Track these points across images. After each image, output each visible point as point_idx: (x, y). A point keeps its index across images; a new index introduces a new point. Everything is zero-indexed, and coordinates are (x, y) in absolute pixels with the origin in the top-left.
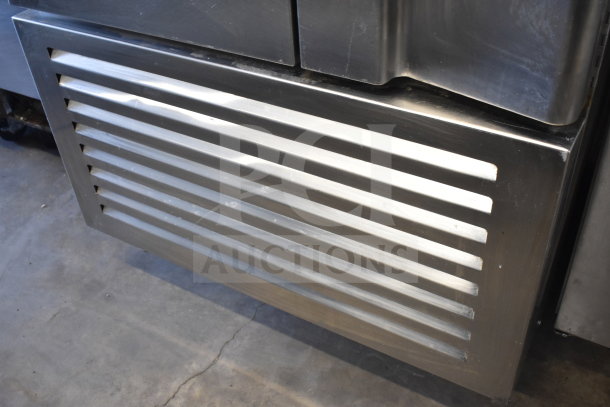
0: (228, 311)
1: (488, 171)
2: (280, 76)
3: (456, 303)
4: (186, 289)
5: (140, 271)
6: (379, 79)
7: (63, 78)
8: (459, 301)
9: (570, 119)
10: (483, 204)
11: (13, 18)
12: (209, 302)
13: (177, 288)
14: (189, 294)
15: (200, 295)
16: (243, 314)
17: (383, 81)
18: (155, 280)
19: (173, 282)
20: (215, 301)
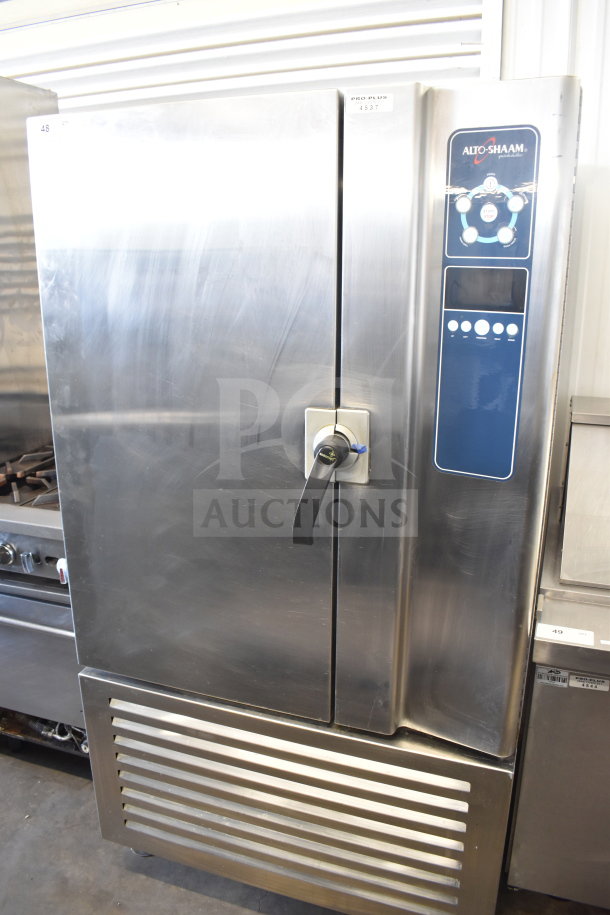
0: (235, 907)
1: (464, 786)
2: (317, 728)
3: (446, 878)
4: (191, 890)
5: (143, 877)
6: (388, 731)
7: (115, 719)
8: (449, 876)
9: (510, 754)
10: (463, 807)
11: (80, 674)
12: (215, 900)
13: (182, 890)
14: (195, 894)
15: (205, 894)
16: (249, 908)
17: (392, 732)
18: (160, 884)
19: (176, 883)
20: (220, 898)
